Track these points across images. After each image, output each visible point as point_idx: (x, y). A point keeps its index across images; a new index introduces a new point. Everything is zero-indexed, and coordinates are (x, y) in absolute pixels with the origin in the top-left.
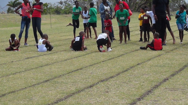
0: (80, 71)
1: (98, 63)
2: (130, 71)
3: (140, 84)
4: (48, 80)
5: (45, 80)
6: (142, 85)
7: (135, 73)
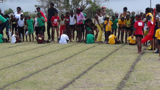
0: (41, 57)
1: (54, 51)
2: (74, 57)
3: (79, 67)
4: (19, 63)
5: (17, 63)
6: (81, 67)
7: (77, 58)
